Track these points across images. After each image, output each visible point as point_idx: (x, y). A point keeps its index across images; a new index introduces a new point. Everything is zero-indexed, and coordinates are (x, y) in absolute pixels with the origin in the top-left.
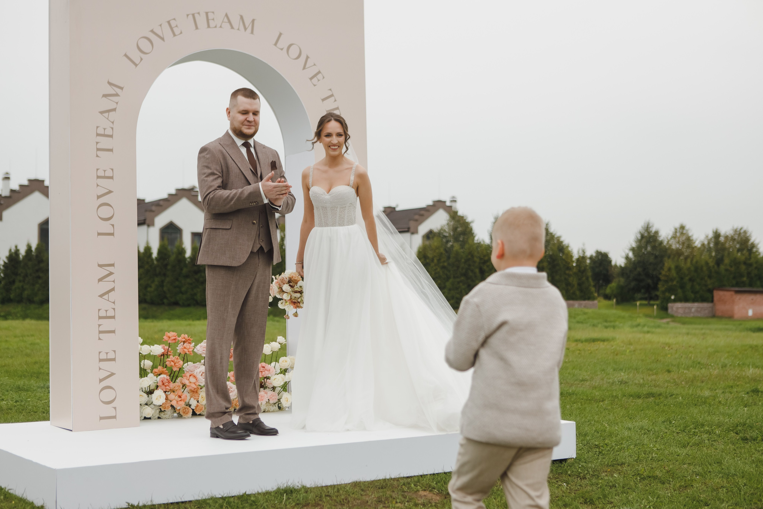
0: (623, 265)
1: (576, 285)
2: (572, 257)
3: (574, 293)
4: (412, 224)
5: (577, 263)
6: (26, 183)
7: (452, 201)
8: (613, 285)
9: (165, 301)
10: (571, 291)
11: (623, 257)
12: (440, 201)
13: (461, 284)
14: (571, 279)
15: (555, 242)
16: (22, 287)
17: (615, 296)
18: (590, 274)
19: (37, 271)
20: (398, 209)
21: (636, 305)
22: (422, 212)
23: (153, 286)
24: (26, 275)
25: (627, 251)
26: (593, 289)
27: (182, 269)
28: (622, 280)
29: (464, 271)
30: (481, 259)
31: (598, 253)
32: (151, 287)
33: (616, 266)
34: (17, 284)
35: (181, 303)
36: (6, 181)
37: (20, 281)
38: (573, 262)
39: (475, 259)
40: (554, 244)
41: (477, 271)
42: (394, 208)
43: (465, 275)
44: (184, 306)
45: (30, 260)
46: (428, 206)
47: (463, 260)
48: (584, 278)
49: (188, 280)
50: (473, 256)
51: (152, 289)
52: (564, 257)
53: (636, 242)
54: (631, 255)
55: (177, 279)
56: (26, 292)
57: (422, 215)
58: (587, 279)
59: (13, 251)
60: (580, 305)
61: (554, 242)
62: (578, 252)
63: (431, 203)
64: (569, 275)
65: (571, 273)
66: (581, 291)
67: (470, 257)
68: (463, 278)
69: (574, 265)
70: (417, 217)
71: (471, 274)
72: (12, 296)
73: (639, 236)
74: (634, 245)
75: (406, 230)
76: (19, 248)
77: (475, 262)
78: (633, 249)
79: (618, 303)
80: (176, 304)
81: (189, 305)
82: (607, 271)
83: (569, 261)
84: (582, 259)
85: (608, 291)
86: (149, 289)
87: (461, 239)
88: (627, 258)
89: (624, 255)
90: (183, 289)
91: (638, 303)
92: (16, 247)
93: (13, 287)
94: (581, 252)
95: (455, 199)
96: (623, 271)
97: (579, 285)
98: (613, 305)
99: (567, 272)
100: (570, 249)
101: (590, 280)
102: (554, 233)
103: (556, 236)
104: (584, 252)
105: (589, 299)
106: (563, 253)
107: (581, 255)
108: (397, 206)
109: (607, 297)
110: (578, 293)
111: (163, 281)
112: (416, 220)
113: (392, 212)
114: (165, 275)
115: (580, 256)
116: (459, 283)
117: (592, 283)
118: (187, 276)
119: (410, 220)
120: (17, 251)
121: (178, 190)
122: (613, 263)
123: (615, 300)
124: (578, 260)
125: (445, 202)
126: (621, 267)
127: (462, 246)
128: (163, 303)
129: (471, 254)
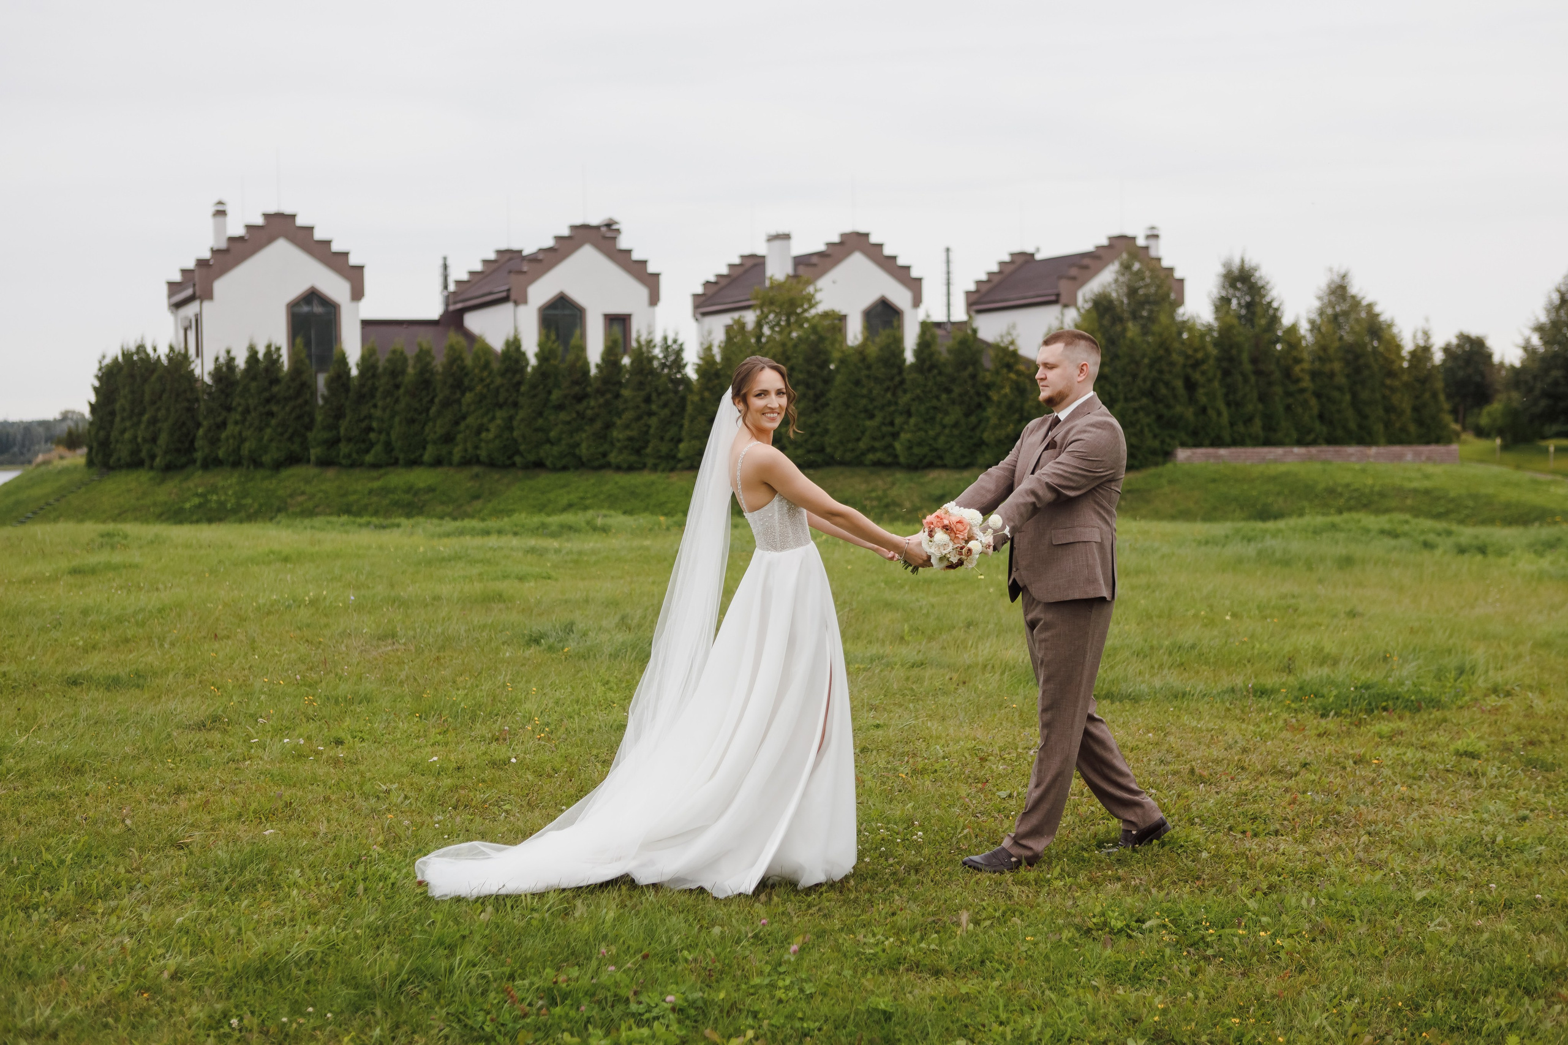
0: (1517, 364)
1: (1409, 411)
2: (1399, 347)
3: (1403, 429)
4: (1064, 286)
5: (1410, 361)
6: (259, 221)
7: (1148, 237)
8: (1496, 407)
9: (518, 459)
10: (1398, 425)
11: (1518, 346)
12: (1123, 237)
13: (1141, 414)
14: (1395, 399)
15: (1363, 315)
16: (240, 433)
17: (1500, 432)
18: (1439, 385)
19: (268, 401)
20: (1039, 257)
21: (1547, 450)
22: (1086, 261)
23: (493, 427)
24: (247, 411)
25: (1527, 332)
26: (1448, 418)
27: (550, 393)
28: (1516, 398)
29: (1149, 383)
30: (1187, 357)
31: (1464, 338)
32: (488, 430)
33: (1502, 364)
34: (231, 429)
35: (548, 463)
36: (220, 219)
37: (236, 423)
38: (1402, 359)
39: (1175, 357)
40: (1358, 321)
41: (1179, 384)
42: (1032, 255)
43: (1151, 393)
44: (555, 469)
45: (254, 379)
46: (1098, 248)
47: (1146, 361)
48: (1427, 395)
49: (563, 416)
50: (1168, 351)
51: (491, 435)
52: (1381, 349)
53: (1548, 311)
54: (1536, 340)
55: (540, 414)
56: (247, 445)
57: (1085, 267)
58: (1435, 396)
59: (222, 360)
60: (1417, 455)
61: (1359, 314)
62: (1415, 337)
63: (1104, 242)
64: (1393, 390)
65: (1397, 383)
66: (1420, 423)
67: (1161, 352)
68: (1145, 401)
69: (1405, 365)
70: (1074, 272)
71: (1164, 391)
72: (221, 453)
73: (1556, 298)
74: (1543, 318)
75: (1053, 298)
76: (233, 354)
77: (1172, 364)
78: (1540, 329)
79: (1505, 448)
80: (539, 465)
81: (565, 468)
82: (1483, 375)
83: (1393, 357)
84: (1422, 353)
85: (1484, 420)
86: (484, 435)
87: (1145, 313)
88: (1528, 348)
89: (1520, 341)
90: (553, 434)
91: (1552, 445)
92: (228, 352)
93: (223, 436)
94: (1420, 335)
95: (1155, 232)
96: (1518, 377)
97: (1415, 409)
98: (1493, 451)
99: (1388, 382)
100: (1395, 330)
101: (1442, 397)
102: (1360, 295)
103: (1364, 303)
104: (1426, 335)
105: (1438, 441)
106: (1380, 339)
107: (1421, 343)
108: (1038, 250)
109: (1481, 433)
110: (1412, 428)
111: (511, 418)
112: (1074, 278)
113: (1026, 262)
114: (515, 404)
115: (1418, 346)
116: (1136, 411)
117: (1447, 406)
118: (560, 407)
119: (1060, 277)
120: (231, 360)
121: (574, 228)
122: (1496, 359)
123: (1498, 441)
124: (1413, 354)
125: (1134, 239)
126: (1512, 367)
127: (1145, 331)
128: (514, 465)
129: (1165, 346)
